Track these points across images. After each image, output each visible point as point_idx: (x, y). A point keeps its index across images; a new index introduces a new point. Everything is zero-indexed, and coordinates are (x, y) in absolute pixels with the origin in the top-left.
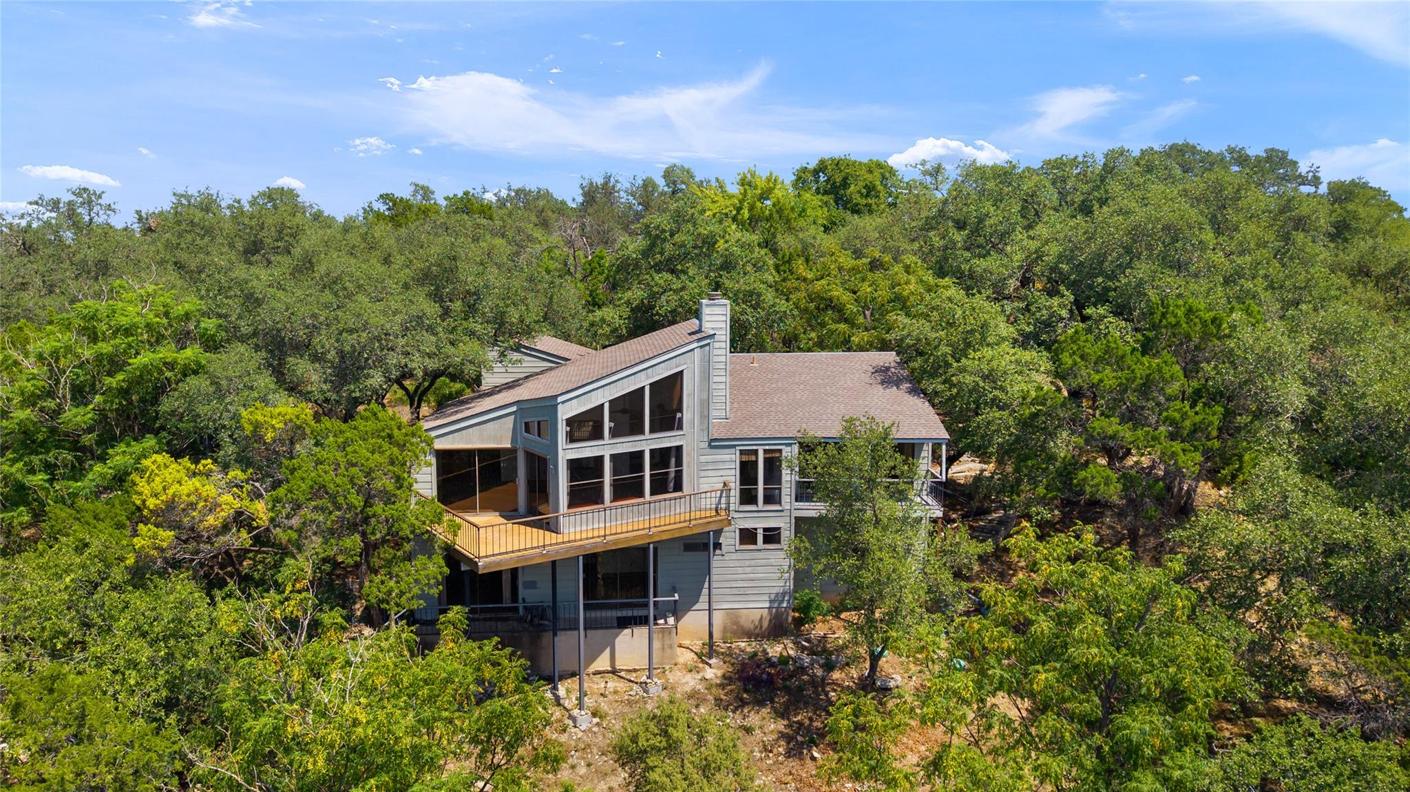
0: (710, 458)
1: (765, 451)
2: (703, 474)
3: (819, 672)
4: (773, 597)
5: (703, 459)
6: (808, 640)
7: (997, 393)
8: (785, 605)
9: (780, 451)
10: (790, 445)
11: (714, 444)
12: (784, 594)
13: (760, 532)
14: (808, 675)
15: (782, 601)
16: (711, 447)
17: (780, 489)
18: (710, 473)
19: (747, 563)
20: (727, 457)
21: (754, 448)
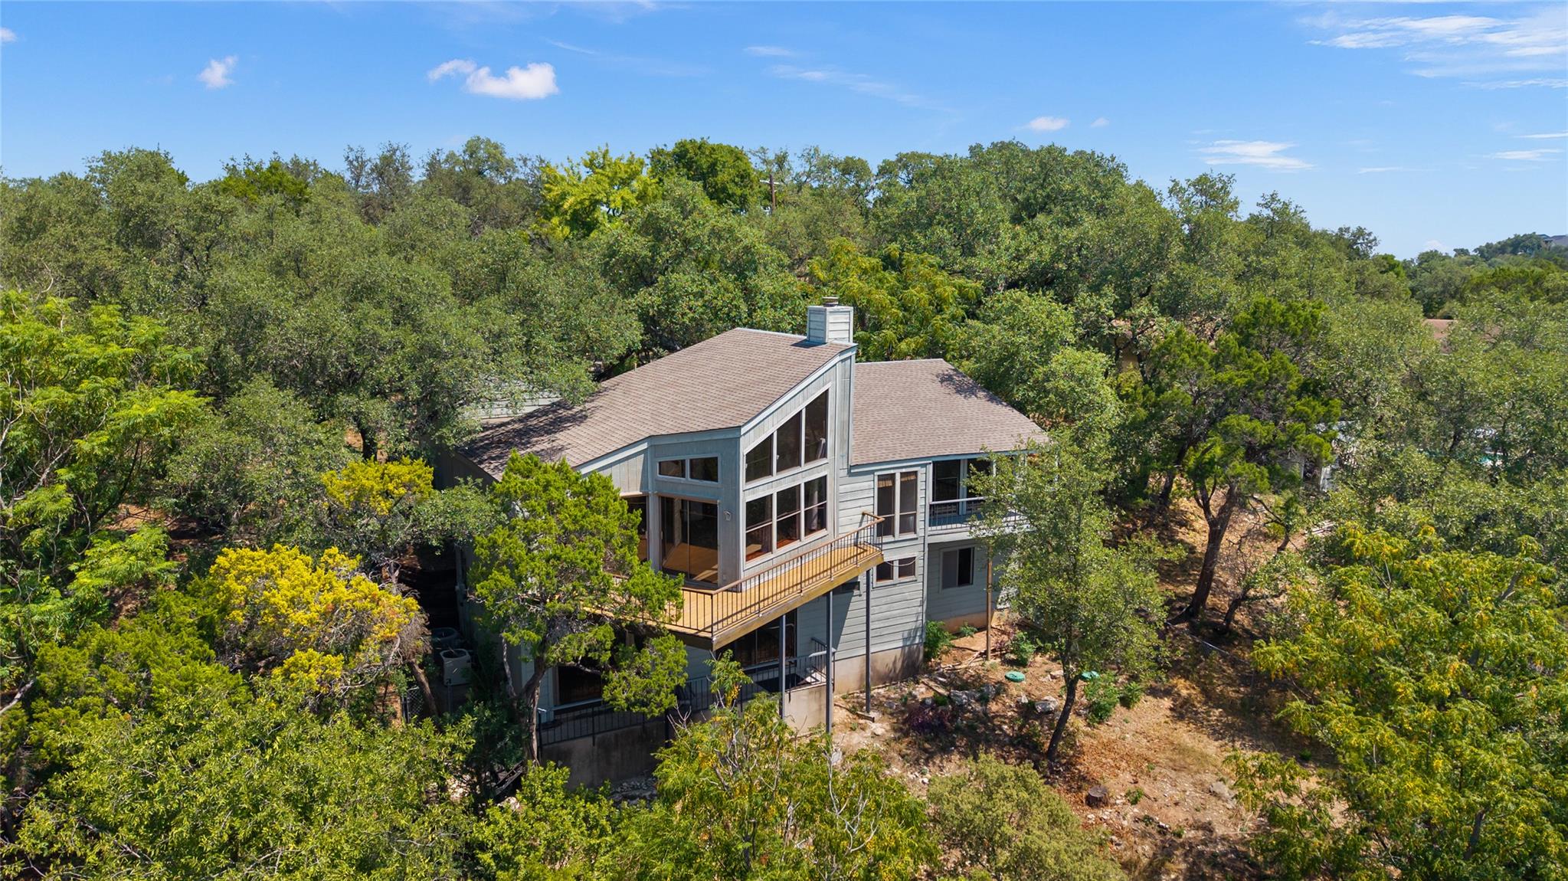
0: (848, 487)
1: (903, 475)
2: (842, 506)
3: (978, 708)
4: (906, 635)
5: (842, 489)
6: (942, 675)
7: (1092, 397)
8: (917, 641)
9: (915, 473)
10: (925, 465)
11: (853, 471)
12: (916, 630)
13: (896, 564)
14: (969, 711)
15: (915, 637)
16: (850, 474)
17: (915, 515)
18: (849, 505)
19: (884, 600)
20: (866, 485)
21: (892, 472)
